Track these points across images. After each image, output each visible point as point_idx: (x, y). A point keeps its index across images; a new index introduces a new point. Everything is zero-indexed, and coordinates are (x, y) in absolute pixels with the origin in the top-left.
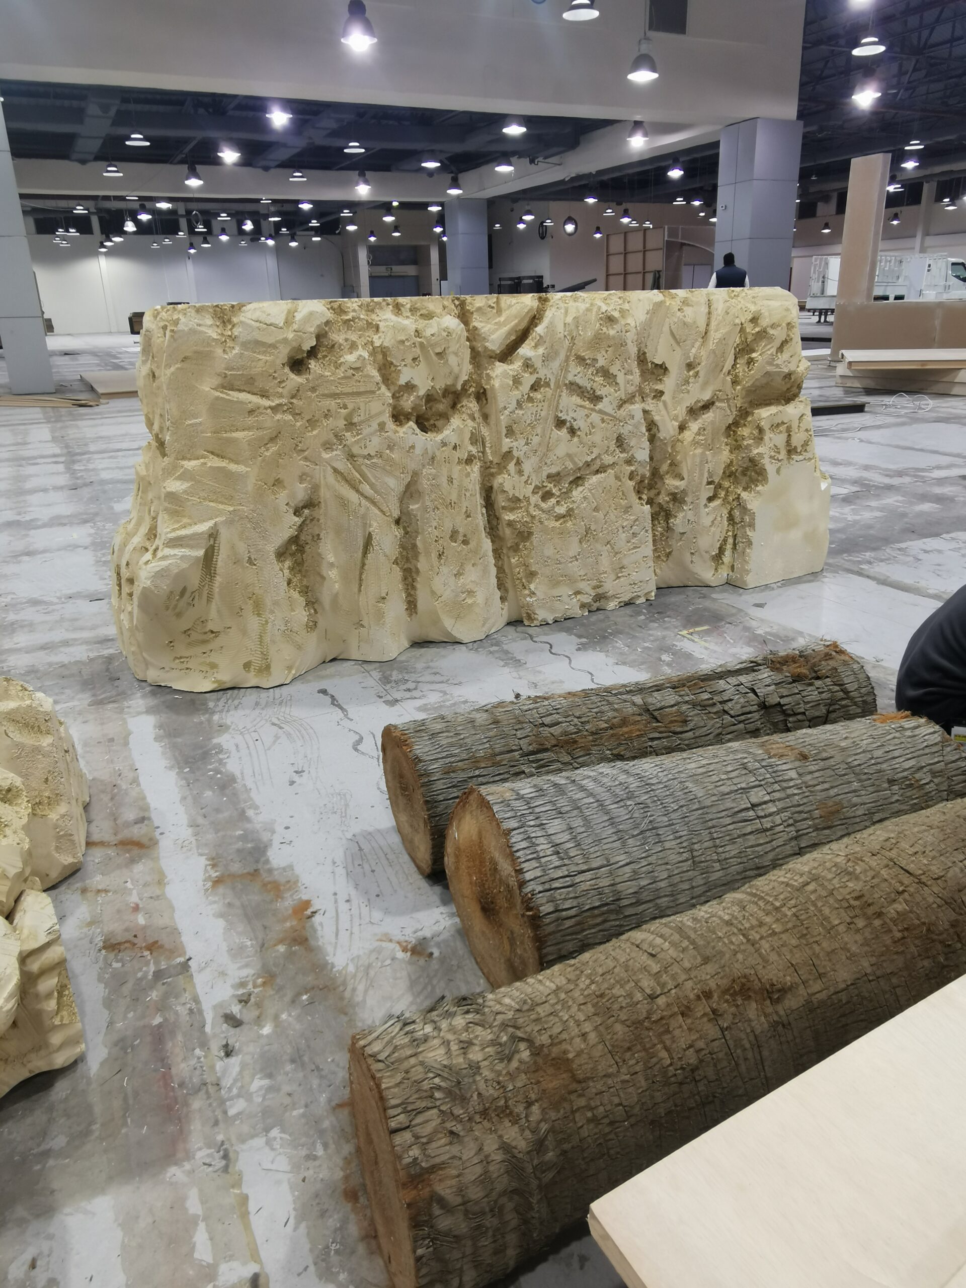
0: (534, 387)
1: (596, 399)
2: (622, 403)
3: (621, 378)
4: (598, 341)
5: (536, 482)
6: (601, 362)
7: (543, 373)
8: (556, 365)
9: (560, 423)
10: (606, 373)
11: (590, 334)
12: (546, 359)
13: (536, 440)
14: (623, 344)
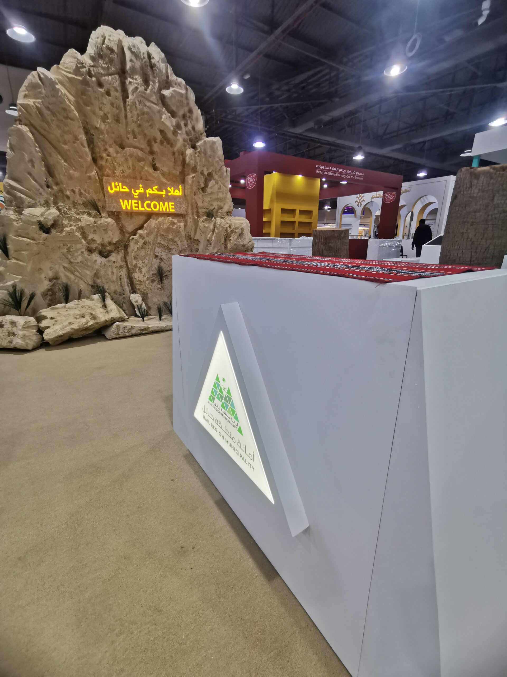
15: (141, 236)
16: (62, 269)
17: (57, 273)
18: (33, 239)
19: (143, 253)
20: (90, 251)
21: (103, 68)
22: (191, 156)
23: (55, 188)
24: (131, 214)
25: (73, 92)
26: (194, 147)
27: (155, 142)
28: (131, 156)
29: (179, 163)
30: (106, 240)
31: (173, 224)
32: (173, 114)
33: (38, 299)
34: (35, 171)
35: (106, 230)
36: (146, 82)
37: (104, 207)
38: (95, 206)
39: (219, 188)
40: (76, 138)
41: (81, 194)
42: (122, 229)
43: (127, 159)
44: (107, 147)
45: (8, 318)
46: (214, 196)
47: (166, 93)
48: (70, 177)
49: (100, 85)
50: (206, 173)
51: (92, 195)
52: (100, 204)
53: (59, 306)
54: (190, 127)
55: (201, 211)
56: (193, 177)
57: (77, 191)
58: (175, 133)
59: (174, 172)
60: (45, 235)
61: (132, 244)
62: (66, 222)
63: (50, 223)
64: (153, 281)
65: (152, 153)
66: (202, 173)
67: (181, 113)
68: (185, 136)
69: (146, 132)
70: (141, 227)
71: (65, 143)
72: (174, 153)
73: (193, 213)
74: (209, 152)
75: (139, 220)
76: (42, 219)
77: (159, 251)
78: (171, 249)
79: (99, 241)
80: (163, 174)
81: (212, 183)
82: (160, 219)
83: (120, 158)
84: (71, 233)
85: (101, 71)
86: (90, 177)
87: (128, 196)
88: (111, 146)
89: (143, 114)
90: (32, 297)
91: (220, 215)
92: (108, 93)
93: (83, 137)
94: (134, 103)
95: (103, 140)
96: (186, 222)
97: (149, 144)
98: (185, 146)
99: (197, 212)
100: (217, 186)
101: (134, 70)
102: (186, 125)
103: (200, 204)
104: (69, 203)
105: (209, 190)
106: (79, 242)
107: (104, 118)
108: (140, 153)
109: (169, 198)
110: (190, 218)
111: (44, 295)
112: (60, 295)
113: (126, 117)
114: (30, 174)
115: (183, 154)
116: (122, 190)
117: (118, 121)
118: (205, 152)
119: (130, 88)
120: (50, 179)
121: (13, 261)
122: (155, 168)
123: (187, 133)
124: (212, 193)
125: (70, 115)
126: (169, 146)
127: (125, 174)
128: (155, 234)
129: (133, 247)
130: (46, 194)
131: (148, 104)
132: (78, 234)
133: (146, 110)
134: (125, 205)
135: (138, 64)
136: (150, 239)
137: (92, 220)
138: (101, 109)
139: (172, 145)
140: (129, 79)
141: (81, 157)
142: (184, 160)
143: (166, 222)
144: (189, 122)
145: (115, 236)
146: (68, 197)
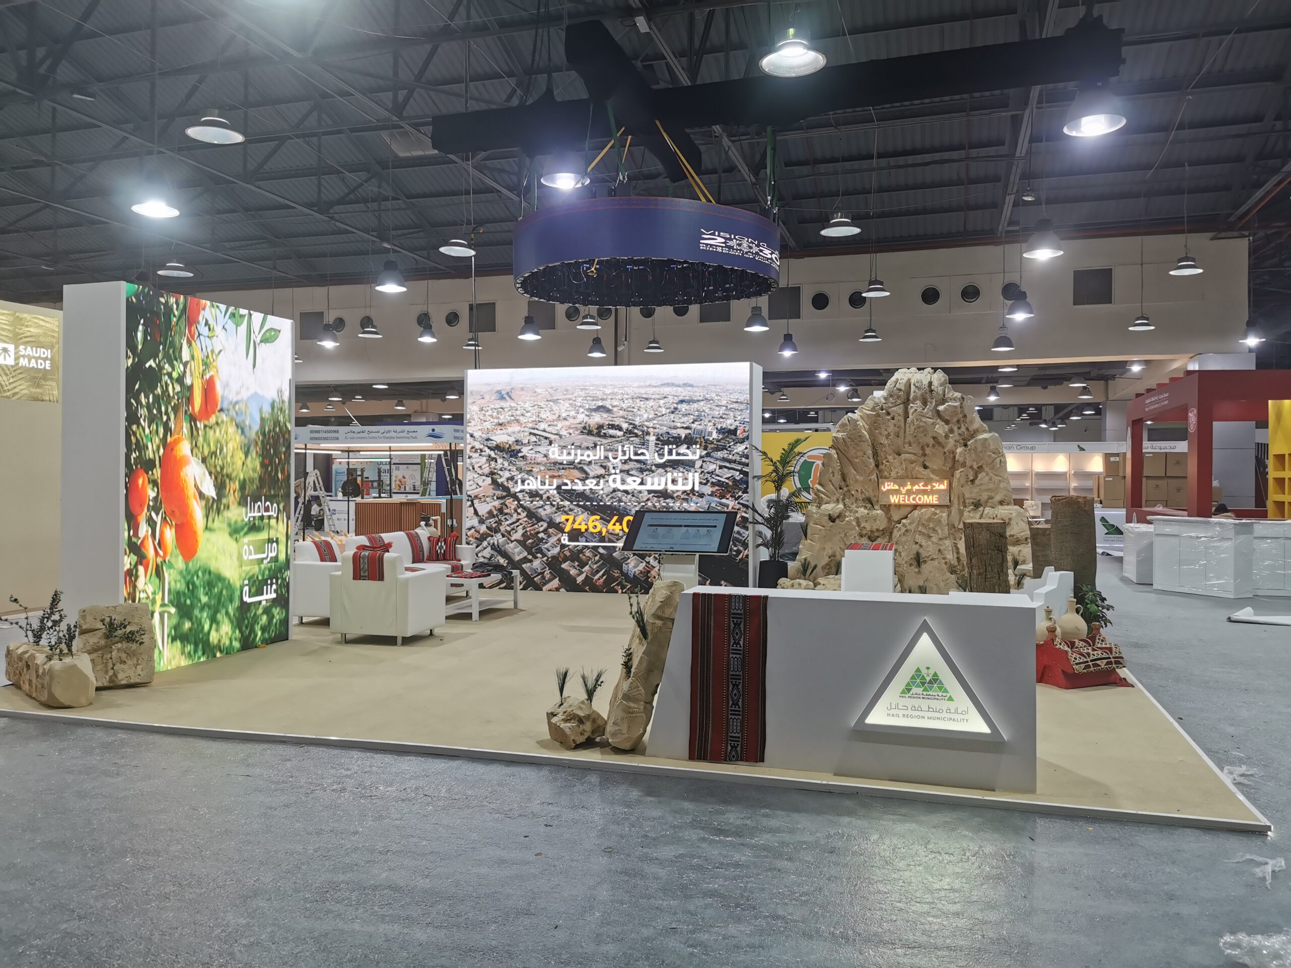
0: (907, 531)
1: (930, 537)
2: (941, 539)
3: (939, 531)
4: (930, 519)
5: (906, 559)
6: (931, 526)
7: (909, 527)
8: (914, 525)
9: (917, 543)
10: (934, 530)
11: (927, 517)
12: (910, 524)
13: (906, 547)
14: (940, 521)
15: (904, 525)
16: (839, 549)
17: (835, 552)
18: (823, 527)
19: (904, 539)
20: (861, 536)
21: (892, 403)
22: (960, 453)
23: (845, 489)
24: (899, 506)
25: (869, 423)
26: (966, 445)
27: (928, 446)
28: (905, 460)
29: (950, 460)
30: (875, 528)
31: (936, 514)
32: (947, 422)
33: (819, 569)
34: (833, 479)
35: (875, 520)
36: (925, 403)
37: (878, 501)
38: (869, 501)
39: (990, 479)
40: (865, 454)
41: (862, 492)
42: (889, 519)
43: (901, 463)
44: (888, 456)
45: (798, 580)
46: (983, 487)
47: (941, 408)
48: (856, 481)
49: (888, 414)
50: (975, 467)
51: (870, 493)
52: (874, 500)
53: (830, 576)
54: (963, 429)
55: (967, 501)
56: (961, 472)
57: (859, 490)
58: (947, 437)
59: (944, 468)
60: (831, 523)
61: (895, 531)
62: (847, 514)
63: (836, 516)
64: (911, 565)
65: (924, 455)
66: (971, 467)
67: (955, 419)
68: (958, 438)
69: (920, 440)
70: (906, 517)
71: (857, 458)
72: (945, 453)
73: (959, 504)
74: (980, 448)
75: (904, 512)
76: (831, 512)
77: (919, 538)
78: (931, 537)
79: (869, 528)
80: (933, 471)
81: (980, 476)
82: (923, 510)
83: (896, 462)
84: (849, 522)
85: (890, 405)
86: (870, 480)
87: (897, 492)
88: (890, 455)
89: (919, 427)
90: (815, 567)
91: (989, 504)
92: (893, 419)
93: (870, 452)
94: (913, 422)
95: (885, 451)
96: (950, 512)
97: (923, 448)
98: (956, 446)
99: (964, 502)
100: (987, 478)
101: (915, 399)
102: (959, 428)
103: (967, 495)
104: (853, 499)
105: (977, 482)
106: (854, 529)
107: (887, 436)
108: (913, 457)
109: (932, 492)
110: (954, 510)
111: (823, 568)
112: (834, 570)
113: (905, 432)
114: (830, 481)
115: (954, 453)
116: (893, 488)
117: (898, 436)
118: (975, 449)
119: (911, 411)
120: (843, 483)
121: (809, 541)
122: (925, 467)
123: (960, 434)
124: (981, 484)
125: (863, 439)
126: (940, 448)
127: (899, 474)
128: (916, 523)
129: (896, 534)
130: (839, 494)
131: (924, 419)
132: (854, 523)
133: (922, 424)
134: (894, 499)
135: (919, 393)
136: (912, 527)
137: (866, 511)
138: (886, 430)
139: (943, 447)
140: (912, 405)
141: (866, 466)
142: (954, 457)
143: (929, 512)
144: (962, 425)
145: (882, 524)
146: (853, 495)
